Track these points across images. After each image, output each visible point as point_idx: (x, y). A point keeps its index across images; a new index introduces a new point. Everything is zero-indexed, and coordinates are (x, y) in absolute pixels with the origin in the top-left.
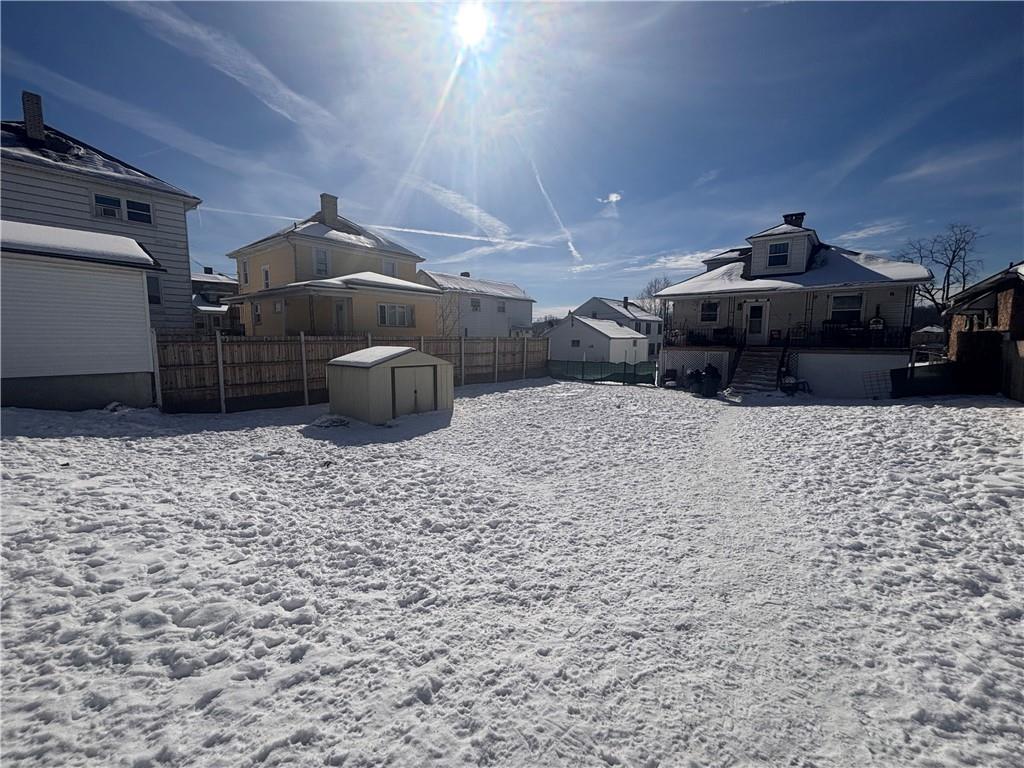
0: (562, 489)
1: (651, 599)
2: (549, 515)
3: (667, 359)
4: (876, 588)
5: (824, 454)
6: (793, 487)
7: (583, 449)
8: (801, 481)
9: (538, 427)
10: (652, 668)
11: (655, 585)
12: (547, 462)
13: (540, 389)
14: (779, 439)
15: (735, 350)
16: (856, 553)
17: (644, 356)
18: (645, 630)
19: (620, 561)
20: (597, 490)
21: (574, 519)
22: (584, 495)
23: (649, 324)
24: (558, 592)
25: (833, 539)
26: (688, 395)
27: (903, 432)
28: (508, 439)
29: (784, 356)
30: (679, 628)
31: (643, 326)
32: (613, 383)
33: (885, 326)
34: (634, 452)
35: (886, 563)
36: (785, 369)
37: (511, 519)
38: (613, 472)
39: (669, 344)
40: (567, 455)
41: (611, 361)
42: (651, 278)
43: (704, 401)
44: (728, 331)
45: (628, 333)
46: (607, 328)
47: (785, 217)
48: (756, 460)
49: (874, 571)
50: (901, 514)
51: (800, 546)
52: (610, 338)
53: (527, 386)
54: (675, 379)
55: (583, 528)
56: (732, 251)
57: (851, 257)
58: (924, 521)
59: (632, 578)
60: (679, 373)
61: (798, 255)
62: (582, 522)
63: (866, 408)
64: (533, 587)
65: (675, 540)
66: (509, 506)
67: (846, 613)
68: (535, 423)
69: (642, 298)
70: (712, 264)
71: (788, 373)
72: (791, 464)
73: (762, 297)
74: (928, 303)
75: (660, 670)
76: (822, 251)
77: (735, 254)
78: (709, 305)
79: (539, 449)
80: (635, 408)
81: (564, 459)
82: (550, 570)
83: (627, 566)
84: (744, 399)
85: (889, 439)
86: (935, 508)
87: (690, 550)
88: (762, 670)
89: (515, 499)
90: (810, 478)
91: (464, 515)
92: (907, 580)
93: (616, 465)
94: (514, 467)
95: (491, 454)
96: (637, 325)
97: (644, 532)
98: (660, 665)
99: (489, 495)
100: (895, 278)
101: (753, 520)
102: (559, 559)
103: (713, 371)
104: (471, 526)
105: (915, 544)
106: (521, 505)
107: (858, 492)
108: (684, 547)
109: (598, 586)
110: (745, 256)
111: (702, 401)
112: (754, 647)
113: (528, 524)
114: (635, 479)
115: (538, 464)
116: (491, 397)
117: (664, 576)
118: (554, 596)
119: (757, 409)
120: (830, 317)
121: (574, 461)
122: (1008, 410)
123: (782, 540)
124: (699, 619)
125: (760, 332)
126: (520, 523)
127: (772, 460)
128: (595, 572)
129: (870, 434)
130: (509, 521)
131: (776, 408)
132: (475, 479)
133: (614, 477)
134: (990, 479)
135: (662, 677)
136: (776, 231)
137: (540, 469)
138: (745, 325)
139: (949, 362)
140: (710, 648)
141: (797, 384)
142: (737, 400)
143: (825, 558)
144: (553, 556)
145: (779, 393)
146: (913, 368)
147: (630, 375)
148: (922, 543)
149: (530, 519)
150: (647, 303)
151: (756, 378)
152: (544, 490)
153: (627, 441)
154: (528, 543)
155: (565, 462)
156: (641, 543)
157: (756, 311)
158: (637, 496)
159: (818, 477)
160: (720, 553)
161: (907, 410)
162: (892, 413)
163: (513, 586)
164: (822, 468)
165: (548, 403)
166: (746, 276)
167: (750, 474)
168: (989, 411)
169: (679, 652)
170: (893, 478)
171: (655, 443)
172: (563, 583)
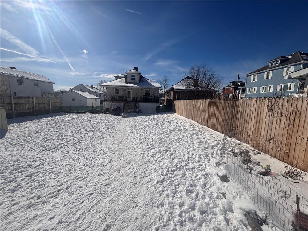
0: (66, 153)
1: (97, 180)
2: (60, 164)
3: (106, 105)
4: (151, 157)
5: (144, 127)
6: (137, 137)
7: (76, 137)
8: (139, 135)
9: (57, 131)
10: (96, 202)
11: (99, 175)
12: (60, 144)
13: (58, 117)
14: (135, 125)
15: (124, 102)
16: (148, 150)
17: (99, 104)
18: (95, 191)
19: (87, 172)
20: (80, 150)
21: (70, 162)
22: (75, 153)
23: (100, 94)
24: (61, 191)
25: (144, 147)
26: (113, 115)
27: (158, 120)
28: (41, 138)
29: (136, 104)
30: (105, 186)
31: (98, 95)
32: (89, 113)
33: (155, 97)
34: (95, 135)
35: (154, 150)
36: (136, 107)
37: (40, 170)
38: (87, 143)
39: (106, 100)
40: (69, 140)
41: (88, 106)
42: (100, 80)
43: (117, 117)
44: (122, 97)
45: (93, 97)
46: (86, 95)
47: (134, 68)
48: (129, 131)
49: (151, 153)
50: (156, 138)
51: (137, 151)
52: (87, 98)
53: (52, 116)
54: (109, 111)
55: (74, 164)
56: (122, 75)
57: (148, 81)
58: (160, 139)
59: (91, 176)
60: (110, 109)
61: (137, 78)
62: (74, 162)
63: (152, 116)
64: (49, 194)
65: (106, 159)
66: (39, 165)
67: (146, 165)
68: (56, 130)
69: (98, 86)
70: (117, 78)
71: (137, 108)
72: (137, 131)
73: (130, 88)
74: (162, 93)
75: (99, 201)
76: (142, 78)
77: (123, 76)
78: (117, 89)
79: (57, 140)
80: (96, 121)
81: (68, 142)
82: (58, 185)
83: (90, 172)
84: (127, 116)
85: (155, 122)
86: (162, 136)
87: (110, 161)
88: (127, 187)
89: (43, 161)
90: (141, 134)
91: (12, 176)
92: (156, 153)
93: (88, 140)
94: (43, 149)
95: (31, 146)
96: (96, 94)
97: (96, 159)
98: (99, 200)
99: (28, 163)
100: (155, 86)
101: (127, 148)
102: (62, 179)
103: (119, 108)
104: (16, 180)
105: (158, 144)
106: (46, 163)
107: (149, 135)
108: (108, 160)
109: (78, 182)
110: (125, 76)
111: (116, 117)
112: (125, 182)
113: (49, 170)
114: (94, 143)
115: (56, 145)
116: (32, 122)
117: (102, 171)
118: (59, 194)
119: (130, 118)
120: (145, 94)
121: (72, 142)
122: (173, 114)
123: (134, 151)
124: (111, 180)
125: (130, 98)
126: (45, 171)
127: (133, 131)
128: (78, 178)
129: (152, 122)
130: (39, 172)
131: (134, 117)
132: (20, 158)
133: (87, 144)
134: (170, 128)
135: (99, 203)
136: (132, 71)
137: (57, 147)
138: (126, 96)
139: (165, 105)
140: (114, 187)
141: (139, 111)
142: (126, 116)
143: (142, 153)
144: (60, 178)
145: (135, 113)
146: (160, 106)
147: (94, 110)
148: (160, 144)
149: (50, 168)
150: (99, 88)
151: (130, 110)
152: (58, 155)
153: (92, 132)
154: (48, 177)
155: (68, 143)
156: (94, 163)
157: (129, 92)
158: (94, 149)
159: (142, 133)
160: (119, 159)
161: (159, 115)
162: (156, 116)
163: (39, 197)
164: (143, 131)
165: (62, 122)
166: (126, 82)
167: (128, 135)
168: (170, 115)
169: (105, 193)
170: (156, 131)
171: (102, 131)
172: (64, 187)
